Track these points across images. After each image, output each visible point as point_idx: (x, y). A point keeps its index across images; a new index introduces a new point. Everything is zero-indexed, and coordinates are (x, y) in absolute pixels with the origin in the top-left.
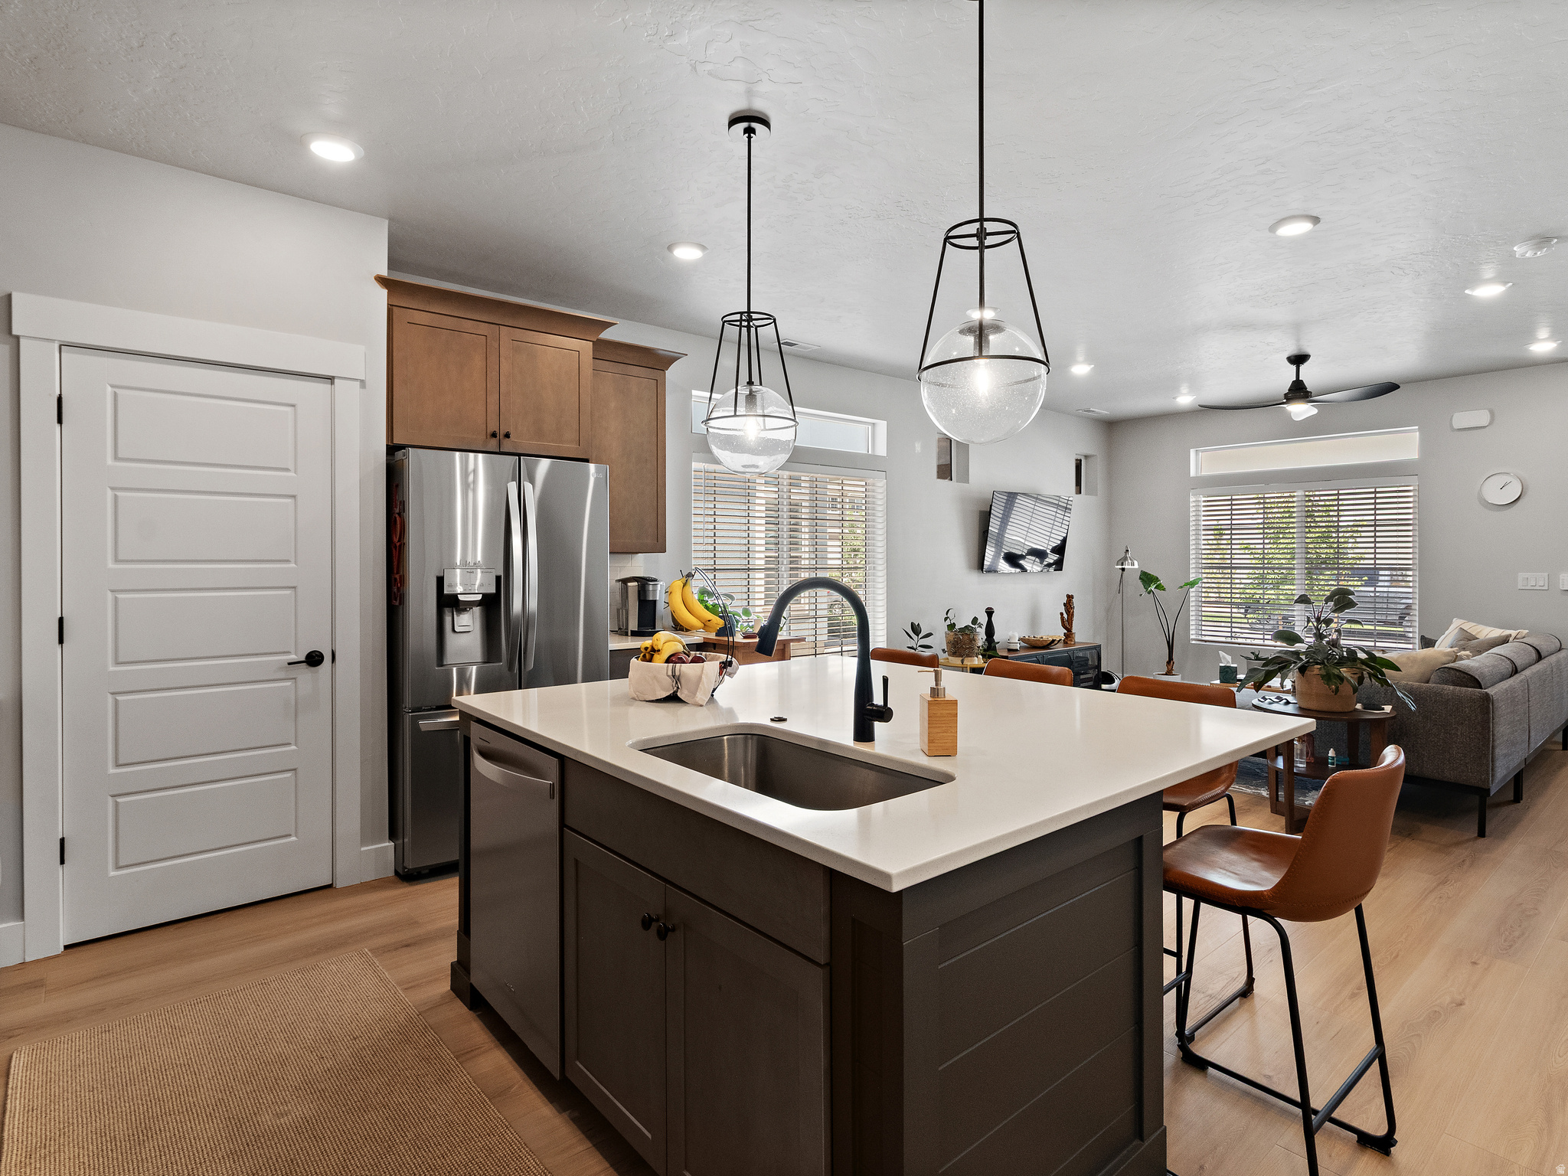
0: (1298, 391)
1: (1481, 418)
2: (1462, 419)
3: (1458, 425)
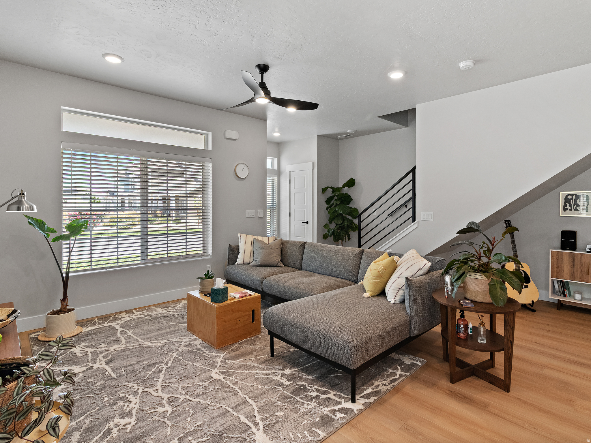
1: (235, 135)
2: (229, 134)
3: (228, 136)
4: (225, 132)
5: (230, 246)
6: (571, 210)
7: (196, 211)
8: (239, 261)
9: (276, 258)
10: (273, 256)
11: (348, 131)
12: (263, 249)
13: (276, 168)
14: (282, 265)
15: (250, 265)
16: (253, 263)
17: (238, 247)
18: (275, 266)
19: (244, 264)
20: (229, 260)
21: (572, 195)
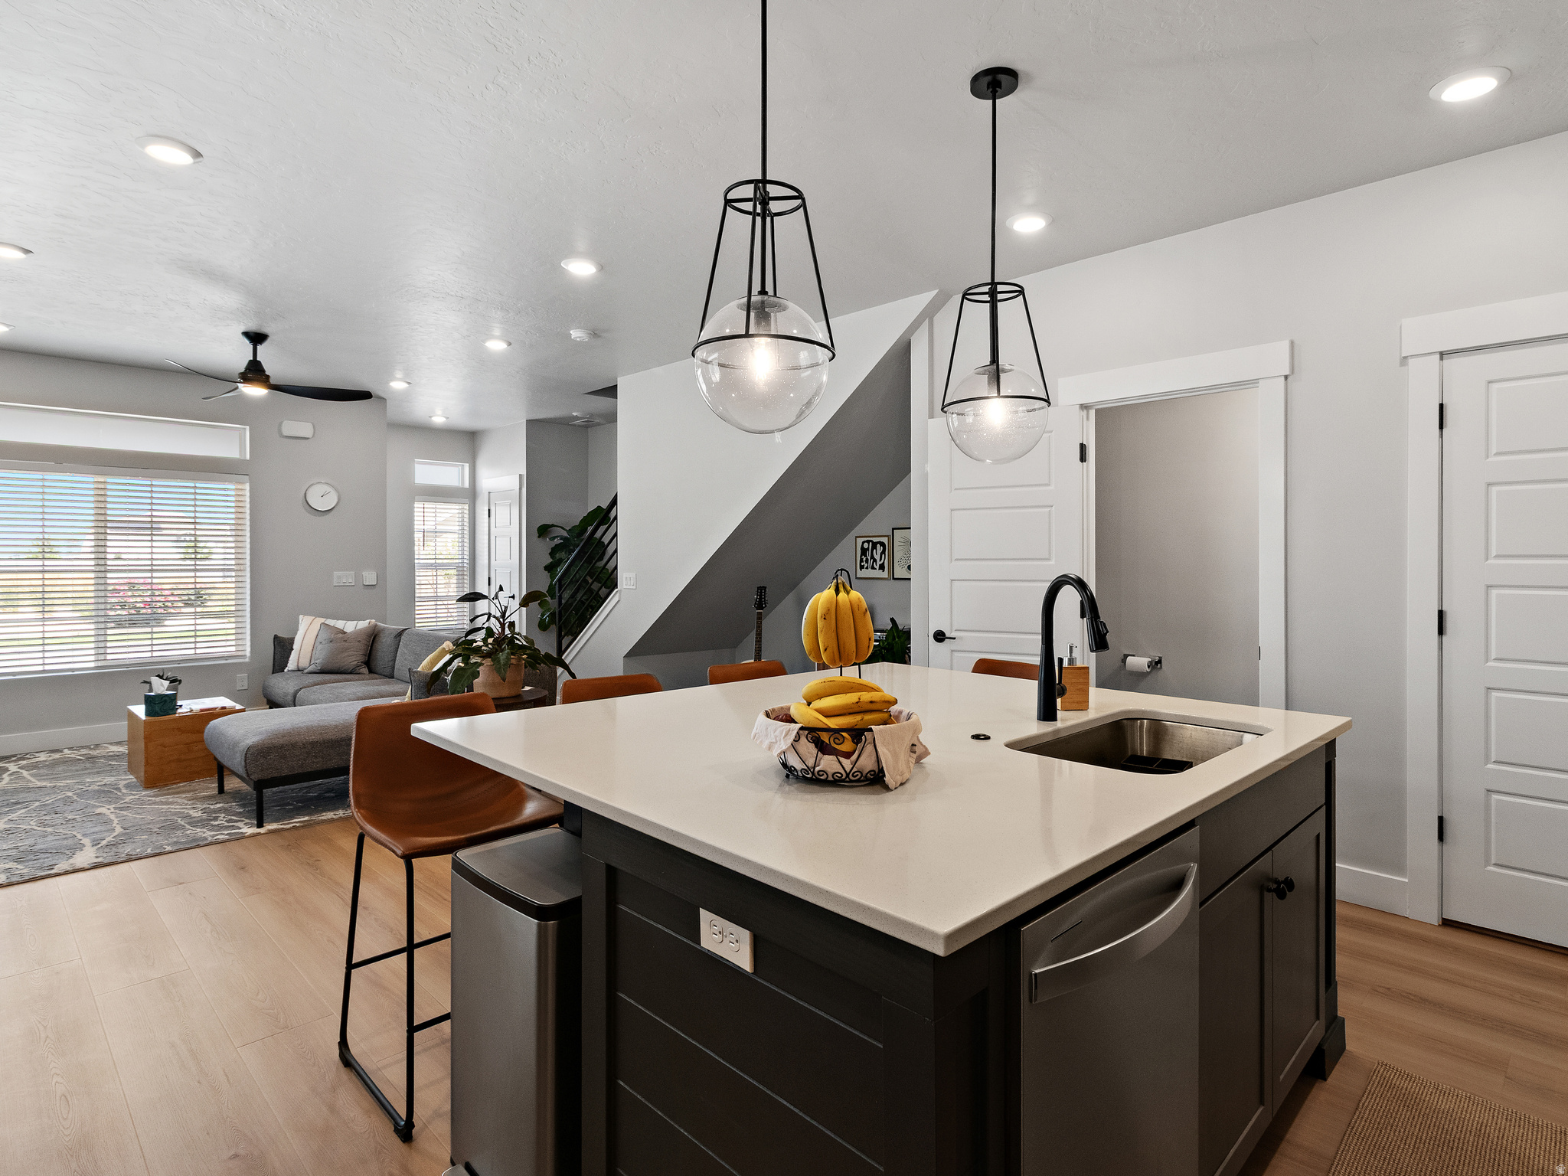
0: (254, 372)
1: (304, 429)
2: (291, 428)
3: (286, 432)
4: (280, 424)
5: (276, 637)
6: (867, 568)
7: (221, 574)
8: (292, 665)
9: (353, 658)
10: (346, 654)
11: (574, 414)
12: (331, 641)
13: (467, 485)
14: (365, 670)
15: (306, 671)
16: (310, 669)
17: (291, 641)
18: (351, 673)
19: (299, 670)
20: (274, 665)
21: (868, 542)
